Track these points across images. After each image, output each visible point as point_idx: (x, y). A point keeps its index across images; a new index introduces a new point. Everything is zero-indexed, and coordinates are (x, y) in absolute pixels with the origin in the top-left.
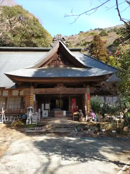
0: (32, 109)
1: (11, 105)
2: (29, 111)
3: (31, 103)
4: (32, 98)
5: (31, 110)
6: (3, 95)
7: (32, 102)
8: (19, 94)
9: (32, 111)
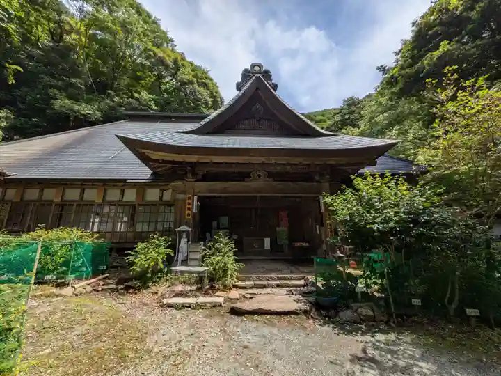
0: (187, 232)
1: (141, 224)
2: (181, 237)
3: (187, 217)
4: (189, 204)
5: (184, 236)
6: (124, 200)
7: (189, 215)
8: (161, 198)
9: (188, 237)
